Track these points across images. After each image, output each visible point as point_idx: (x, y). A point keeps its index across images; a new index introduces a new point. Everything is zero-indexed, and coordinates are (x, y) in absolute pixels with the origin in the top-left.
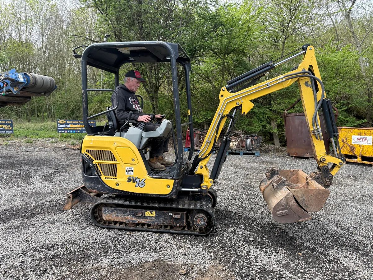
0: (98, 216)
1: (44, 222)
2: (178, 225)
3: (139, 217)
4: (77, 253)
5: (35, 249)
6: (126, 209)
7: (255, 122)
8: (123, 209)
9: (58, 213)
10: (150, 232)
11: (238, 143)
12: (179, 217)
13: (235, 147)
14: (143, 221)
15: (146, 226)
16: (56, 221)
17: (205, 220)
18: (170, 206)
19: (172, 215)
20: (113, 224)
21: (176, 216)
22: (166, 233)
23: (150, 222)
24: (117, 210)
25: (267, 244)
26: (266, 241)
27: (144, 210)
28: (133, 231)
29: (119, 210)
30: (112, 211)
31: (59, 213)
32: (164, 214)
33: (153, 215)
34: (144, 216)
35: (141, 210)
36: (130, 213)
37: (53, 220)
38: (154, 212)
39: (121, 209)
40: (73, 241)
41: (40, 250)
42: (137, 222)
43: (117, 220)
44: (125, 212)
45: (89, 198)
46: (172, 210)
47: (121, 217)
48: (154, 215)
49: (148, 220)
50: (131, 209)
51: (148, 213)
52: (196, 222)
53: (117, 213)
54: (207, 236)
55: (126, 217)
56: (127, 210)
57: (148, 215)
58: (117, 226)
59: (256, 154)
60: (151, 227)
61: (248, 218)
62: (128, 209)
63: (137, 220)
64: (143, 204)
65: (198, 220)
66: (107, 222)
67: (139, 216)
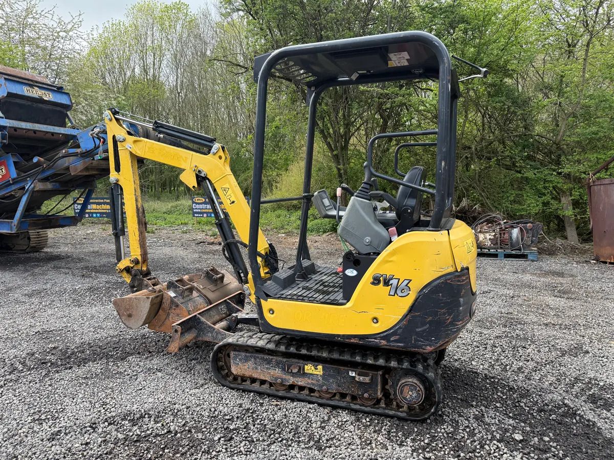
0: (225, 366)
1: (138, 369)
2: (366, 395)
3: (293, 375)
4: (179, 435)
5: (112, 419)
6: (271, 357)
7: (528, 196)
8: (266, 357)
9: (163, 355)
10: (313, 403)
11: (494, 236)
12: (368, 382)
13: (489, 243)
14: (301, 382)
15: (306, 392)
16: (157, 369)
17: (419, 390)
18: (350, 359)
19: (354, 375)
20: (248, 382)
21: (361, 378)
22: (343, 408)
23: (313, 384)
24: (255, 359)
25: (554, 452)
26: (551, 444)
27: (302, 361)
28: (282, 398)
29: (258, 357)
30: (246, 360)
31: (165, 354)
32: (339, 372)
33: (318, 373)
34: (302, 373)
35: (297, 361)
36: (278, 364)
37: (151, 367)
38: (320, 367)
39: (262, 356)
40: (176, 411)
41: (120, 422)
42: (291, 382)
43: (255, 376)
44: (269, 362)
45: (212, 333)
46: (354, 365)
47: (262, 370)
48: (321, 373)
49: (310, 381)
50: (280, 359)
51: (309, 368)
52: (401, 393)
53: (256, 364)
54: (423, 421)
55: (271, 373)
56: (272, 359)
57: (310, 372)
58: (256, 386)
59: (530, 257)
60: (316, 394)
61: (511, 389)
62: (275, 357)
63: (291, 380)
64: (301, 351)
65: (406, 389)
66: (239, 379)
67: (293, 371)
